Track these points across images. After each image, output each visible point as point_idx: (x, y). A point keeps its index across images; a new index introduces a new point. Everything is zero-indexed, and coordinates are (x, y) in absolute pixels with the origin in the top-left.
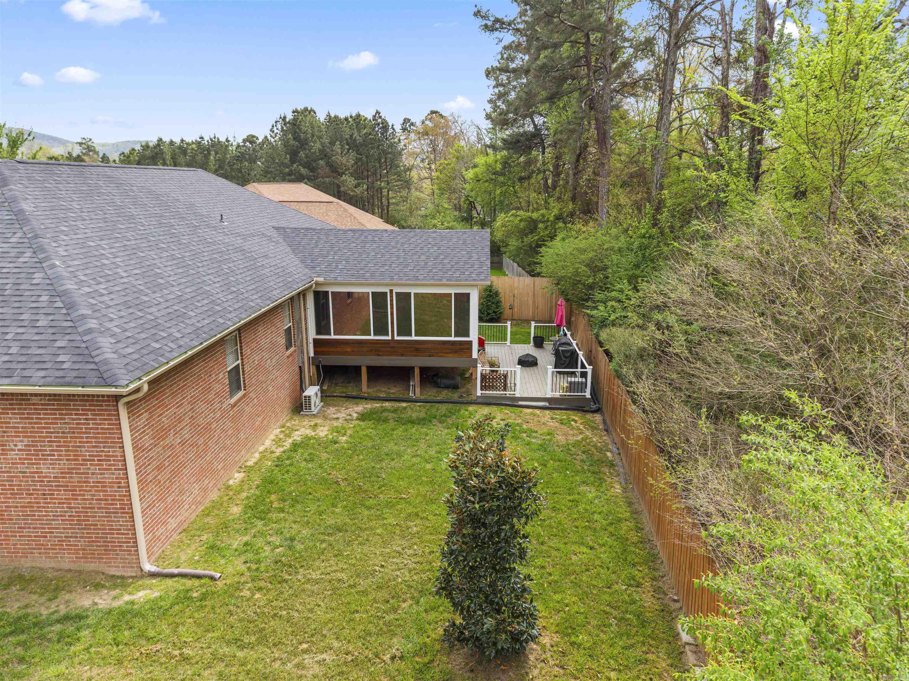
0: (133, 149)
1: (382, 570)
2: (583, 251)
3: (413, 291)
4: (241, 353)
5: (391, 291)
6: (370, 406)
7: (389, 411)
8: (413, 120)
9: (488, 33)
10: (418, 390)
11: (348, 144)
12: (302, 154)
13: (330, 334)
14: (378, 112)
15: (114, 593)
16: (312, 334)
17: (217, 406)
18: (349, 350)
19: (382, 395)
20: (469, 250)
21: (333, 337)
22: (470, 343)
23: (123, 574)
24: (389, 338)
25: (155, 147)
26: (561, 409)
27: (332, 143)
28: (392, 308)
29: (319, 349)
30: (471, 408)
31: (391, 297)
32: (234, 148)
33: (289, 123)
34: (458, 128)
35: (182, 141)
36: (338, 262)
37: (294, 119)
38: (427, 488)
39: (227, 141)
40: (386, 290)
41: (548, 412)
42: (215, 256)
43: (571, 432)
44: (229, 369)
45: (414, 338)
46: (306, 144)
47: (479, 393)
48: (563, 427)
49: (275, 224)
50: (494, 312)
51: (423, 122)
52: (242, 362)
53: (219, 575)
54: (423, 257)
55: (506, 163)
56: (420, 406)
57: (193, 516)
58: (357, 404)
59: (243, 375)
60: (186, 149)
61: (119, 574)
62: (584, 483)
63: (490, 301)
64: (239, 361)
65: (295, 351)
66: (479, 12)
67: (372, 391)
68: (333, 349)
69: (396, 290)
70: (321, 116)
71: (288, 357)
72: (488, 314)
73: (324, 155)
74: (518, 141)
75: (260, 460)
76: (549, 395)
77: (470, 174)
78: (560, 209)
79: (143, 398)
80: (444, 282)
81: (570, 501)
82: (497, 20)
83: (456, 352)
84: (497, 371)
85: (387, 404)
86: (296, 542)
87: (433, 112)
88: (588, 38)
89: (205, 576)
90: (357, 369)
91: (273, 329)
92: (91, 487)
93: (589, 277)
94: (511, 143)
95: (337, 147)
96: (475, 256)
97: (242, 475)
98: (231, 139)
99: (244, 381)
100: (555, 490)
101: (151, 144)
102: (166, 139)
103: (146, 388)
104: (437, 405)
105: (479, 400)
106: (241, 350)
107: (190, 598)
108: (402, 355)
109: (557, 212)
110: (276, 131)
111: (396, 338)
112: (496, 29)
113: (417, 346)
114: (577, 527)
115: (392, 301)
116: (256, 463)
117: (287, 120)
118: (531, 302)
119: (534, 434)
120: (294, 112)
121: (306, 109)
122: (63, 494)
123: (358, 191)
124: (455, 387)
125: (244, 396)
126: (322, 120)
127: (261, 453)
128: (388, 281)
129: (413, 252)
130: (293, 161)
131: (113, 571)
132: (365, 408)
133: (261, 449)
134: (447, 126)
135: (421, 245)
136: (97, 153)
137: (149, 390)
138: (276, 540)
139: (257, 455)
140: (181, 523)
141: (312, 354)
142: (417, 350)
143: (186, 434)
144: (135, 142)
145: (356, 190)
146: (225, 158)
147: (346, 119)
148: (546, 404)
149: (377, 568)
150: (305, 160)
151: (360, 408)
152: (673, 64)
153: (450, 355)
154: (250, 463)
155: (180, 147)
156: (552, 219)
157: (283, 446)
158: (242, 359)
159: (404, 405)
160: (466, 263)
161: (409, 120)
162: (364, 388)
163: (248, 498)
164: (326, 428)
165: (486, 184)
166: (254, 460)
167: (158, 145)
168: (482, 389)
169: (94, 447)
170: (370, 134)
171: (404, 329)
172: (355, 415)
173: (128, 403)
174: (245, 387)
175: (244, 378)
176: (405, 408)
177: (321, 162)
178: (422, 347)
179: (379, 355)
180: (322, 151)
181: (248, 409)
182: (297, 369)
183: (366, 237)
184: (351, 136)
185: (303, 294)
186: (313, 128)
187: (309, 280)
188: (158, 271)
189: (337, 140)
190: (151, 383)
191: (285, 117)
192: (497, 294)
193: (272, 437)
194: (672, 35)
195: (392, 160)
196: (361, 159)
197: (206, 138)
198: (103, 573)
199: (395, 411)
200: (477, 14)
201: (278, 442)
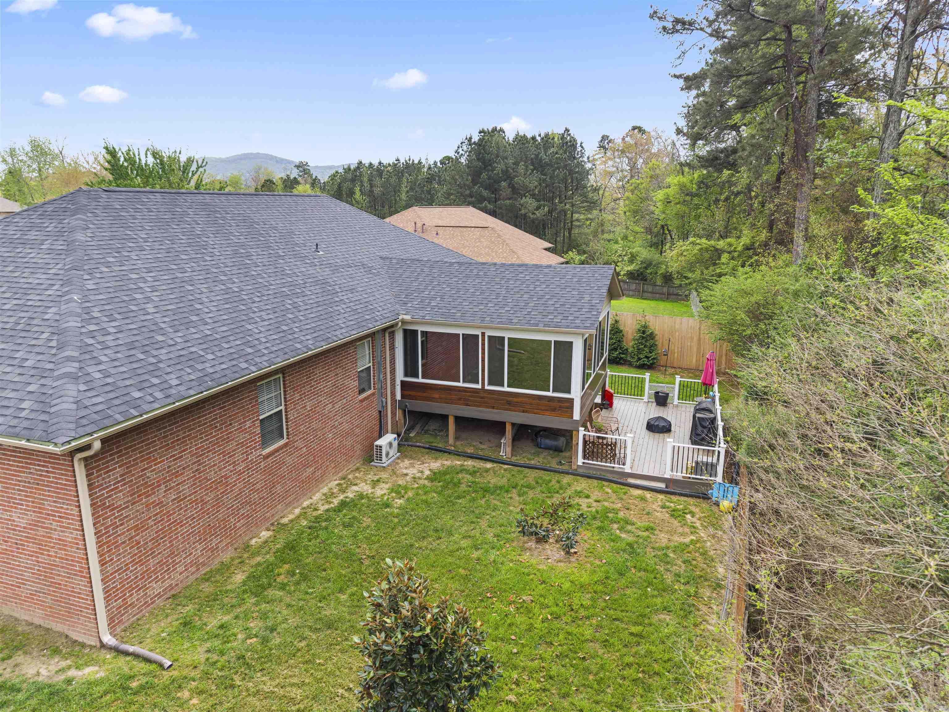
0: (337, 172)
1: (346, 694)
2: (746, 293)
3: (507, 335)
4: (285, 398)
5: (483, 334)
6: (448, 462)
7: (467, 471)
8: (611, 137)
9: (667, 36)
10: (509, 449)
11: (533, 164)
12: (484, 175)
13: (418, 377)
14: (567, 130)
15: (64, 664)
16: (400, 376)
17: (238, 457)
18: (437, 396)
19: (470, 450)
20: (582, 289)
21: (420, 380)
22: (571, 401)
23: (85, 641)
24: (479, 386)
25: (355, 170)
26: (681, 495)
27: (516, 164)
28: (483, 353)
29: (406, 393)
30: (566, 479)
31: (483, 340)
32: (425, 170)
33: (474, 143)
34: (662, 144)
35: (380, 163)
36: (433, 298)
37: (480, 139)
38: (456, 585)
39: (420, 163)
40: (478, 332)
41: (661, 496)
42: (284, 289)
43: (680, 530)
44: (261, 417)
45: (506, 389)
46: (490, 165)
47: (580, 461)
48: (672, 520)
49: (384, 254)
50: (646, 357)
51: (623, 139)
52: (286, 409)
53: (169, 663)
54: (526, 296)
55: (701, 183)
56: (505, 470)
57: (192, 578)
58: (436, 459)
59: (287, 422)
60: (383, 171)
61: (80, 640)
62: (665, 609)
63: (641, 343)
64: (282, 407)
65: (373, 394)
66: (655, 12)
67: (461, 446)
68: (419, 394)
69: (488, 333)
70: (510, 136)
71: (362, 401)
72: (639, 359)
73: (507, 175)
74: (716, 158)
75: (298, 517)
76: (668, 475)
77: (660, 195)
78: (753, 237)
79: (96, 455)
80: (541, 327)
81: (632, 634)
82: (677, 21)
83: (554, 410)
84: (603, 438)
85: (469, 463)
86: (275, 634)
87: (634, 128)
88: (790, 33)
89: (155, 662)
90: (444, 418)
91: (339, 371)
92: (54, 543)
93: (748, 326)
94: (707, 161)
95: (521, 168)
96: (587, 298)
97: (270, 533)
98: (423, 161)
99: (287, 429)
100: (620, 614)
101: (352, 167)
102: (366, 162)
103: (97, 445)
104: (527, 470)
105: (581, 471)
106: (285, 395)
107: (125, 689)
108: (493, 408)
109: (748, 242)
110: (461, 152)
111: (487, 387)
112: (677, 31)
113: (509, 399)
114: (624, 678)
115: (483, 344)
116: (291, 521)
117: (473, 141)
118: (695, 349)
119: (629, 527)
120: (480, 132)
121: (495, 129)
122: (32, 547)
123: (539, 214)
124: (558, 450)
125: (286, 445)
126: (511, 139)
127: (304, 508)
128: (478, 322)
129: (516, 290)
130: (475, 182)
131: (74, 636)
132: (443, 465)
133: (306, 504)
134: (649, 142)
135: (528, 282)
136: (311, 176)
137: (102, 448)
138: (255, 625)
139: (297, 511)
140: (171, 587)
141: (398, 397)
142: (509, 403)
143: (185, 489)
144: (338, 167)
145: (537, 212)
146: (416, 179)
147: (534, 138)
148: (662, 486)
149: (341, 691)
150: (488, 181)
151: (436, 465)
152: (907, 58)
153: (547, 413)
154: (285, 520)
155: (378, 170)
156: (740, 248)
157: (330, 503)
158: (285, 405)
159: (489, 465)
160: (573, 305)
161: (608, 137)
162: (451, 440)
163: (259, 564)
164: (387, 486)
165: (678, 206)
166: (291, 517)
167: (358, 168)
168: (584, 457)
169: (55, 502)
170: (557, 153)
171: (496, 379)
172: (427, 473)
173: (86, 459)
174: (288, 435)
175: (287, 425)
176: (487, 470)
177: (503, 184)
178: (515, 400)
179: (467, 405)
180: (505, 172)
181: (289, 460)
182: (376, 414)
183: (471, 271)
184: (537, 156)
185: (389, 330)
186: (498, 148)
187: (394, 318)
188: (199, 306)
189: (521, 160)
190: (104, 441)
191: (471, 138)
192: (652, 336)
193: (325, 490)
194: (909, 22)
195: (579, 181)
196: (544, 180)
197: (402, 161)
198: (67, 636)
199: (473, 473)
200: (654, 15)
201: (328, 497)
